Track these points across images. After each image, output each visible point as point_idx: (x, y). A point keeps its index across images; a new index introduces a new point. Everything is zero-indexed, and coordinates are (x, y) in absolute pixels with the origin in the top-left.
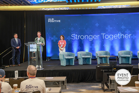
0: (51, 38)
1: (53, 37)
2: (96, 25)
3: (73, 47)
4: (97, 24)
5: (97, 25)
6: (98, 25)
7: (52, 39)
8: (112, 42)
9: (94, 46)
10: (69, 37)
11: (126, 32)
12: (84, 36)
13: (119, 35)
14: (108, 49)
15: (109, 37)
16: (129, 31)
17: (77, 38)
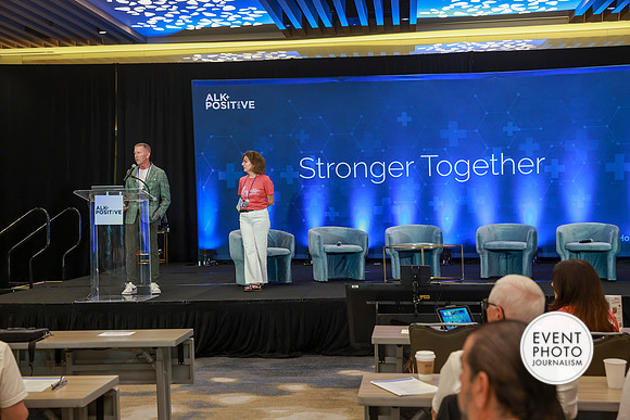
0: (216, 174)
1: (224, 169)
2: (399, 119)
3: (308, 209)
4: (404, 114)
5: (404, 119)
6: (410, 119)
7: (221, 176)
8: (465, 191)
9: (392, 204)
10: (290, 168)
11: (522, 147)
12: (352, 167)
13: (494, 163)
14: (447, 217)
15: (453, 168)
16: (537, 146)
17: (324, 172)
